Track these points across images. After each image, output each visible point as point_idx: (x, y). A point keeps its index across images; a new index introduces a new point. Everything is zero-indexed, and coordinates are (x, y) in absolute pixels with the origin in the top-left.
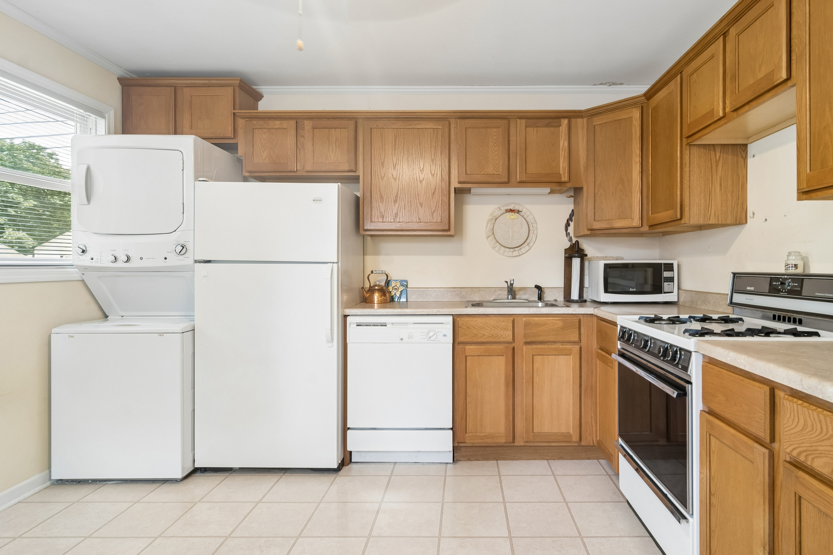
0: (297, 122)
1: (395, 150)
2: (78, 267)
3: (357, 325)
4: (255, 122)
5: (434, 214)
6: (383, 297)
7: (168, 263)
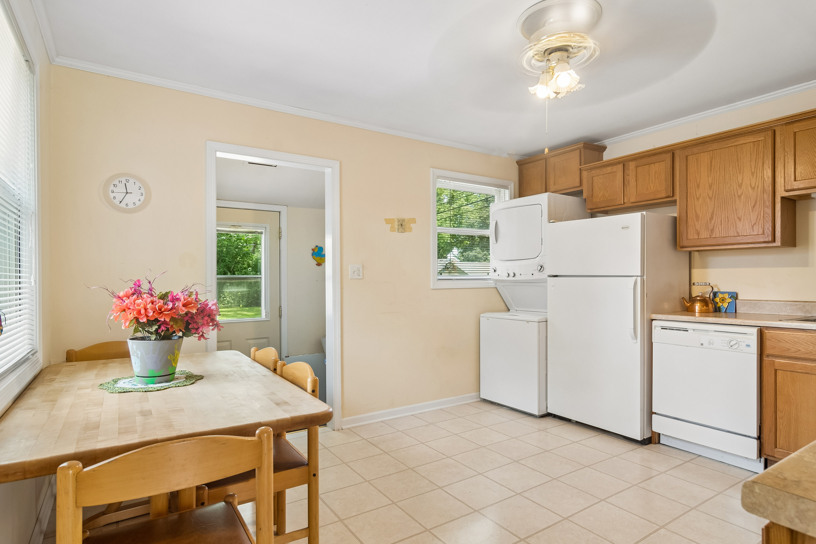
0: (624, 165)
1: (711, 170)
2: (493, 280)
3: (662, 328)
4: (593, 172)
5: (755, 227)
6: (705, 307)
7: (534, 277)
